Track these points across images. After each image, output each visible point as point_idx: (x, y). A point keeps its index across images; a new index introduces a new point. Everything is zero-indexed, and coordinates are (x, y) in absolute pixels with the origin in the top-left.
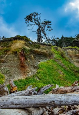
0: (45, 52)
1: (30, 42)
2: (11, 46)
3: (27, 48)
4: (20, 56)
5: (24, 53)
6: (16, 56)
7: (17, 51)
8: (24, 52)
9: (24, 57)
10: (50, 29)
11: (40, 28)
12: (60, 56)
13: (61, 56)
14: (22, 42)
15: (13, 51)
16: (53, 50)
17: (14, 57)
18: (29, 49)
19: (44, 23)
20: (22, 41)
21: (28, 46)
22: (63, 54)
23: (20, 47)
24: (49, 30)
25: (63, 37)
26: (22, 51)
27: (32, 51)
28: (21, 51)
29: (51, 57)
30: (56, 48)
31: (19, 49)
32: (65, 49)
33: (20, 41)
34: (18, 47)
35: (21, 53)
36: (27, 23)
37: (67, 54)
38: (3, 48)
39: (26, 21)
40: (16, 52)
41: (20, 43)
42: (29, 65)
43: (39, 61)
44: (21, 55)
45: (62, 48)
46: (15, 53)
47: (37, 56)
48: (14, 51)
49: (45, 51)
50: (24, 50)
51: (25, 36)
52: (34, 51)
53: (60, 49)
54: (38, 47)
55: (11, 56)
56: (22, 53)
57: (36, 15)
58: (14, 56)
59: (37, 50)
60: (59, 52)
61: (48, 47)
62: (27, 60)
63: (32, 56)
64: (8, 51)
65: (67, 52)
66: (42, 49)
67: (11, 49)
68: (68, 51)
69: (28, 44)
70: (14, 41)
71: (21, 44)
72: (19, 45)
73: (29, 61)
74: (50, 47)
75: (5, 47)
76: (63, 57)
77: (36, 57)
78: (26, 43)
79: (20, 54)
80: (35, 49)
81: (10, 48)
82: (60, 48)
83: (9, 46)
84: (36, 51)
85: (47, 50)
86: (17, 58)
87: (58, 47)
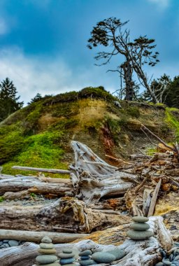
0: (154, 125)
1: (117, 102)
2: (76, 113)
3: (114, 117)
4: (102, 138)
5: (110, 130)
6: (94, 137)
7: (95, 125)
8: (111, 128)
9: (112, 138)
11: (131, 63)
14: (101, 104)
15: (85, 127)
16: (169, 119)
17: (89, 139)
19: (135, 45)
20: (100, 102)
21: (115, 113)
23: (99, 116)
24: (150, 64)
26: (105, 126)
27: (125, 125)
28: (103, 127)
29: (168, 138)
31: (100, 120)
33: (96, 102)
34: (92, 115)
35: (103, 130)
36: (91, 48)
38: (58, 119)
39: (89, 43)
40: (94, 128)
41: (95, 106)
43: (144, 148)
44: (105, 134)
46: (92, 130)
47: (136, 136)
48: (89, 125)
49: (152, 124)
50: (108, 123)
51: (102, 88)
52: (129, 123)
54: (136, 115)
55: (82, 137)
56: (107, 130)
57: (115, 25)
58: (88, 136)
59: (135, 120)
61: (158, 112)
62: (118, 146)
63: (127, 137)
64: (74, 126)
66: (145, 117)
67: (79, 120)
69: (114, 109)
70: (81, 102)
71: (99, 108)
72: (93, 111)
73: (122, 147)
74: (162, 111)
75: (63, 117)
77: (135, 138)
78: (110, 105)
79: (101, 132)
80: (131, 120)
81: (75, 118)
83: (72, 115)
84: (133, 124)
85: (156, 119)
86: (96, 142)
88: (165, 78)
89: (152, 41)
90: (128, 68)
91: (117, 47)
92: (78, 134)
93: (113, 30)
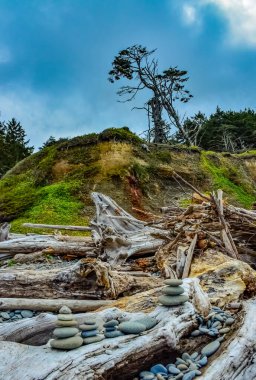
0: (187, 172)
1: (145, 145)
2: (97, 159)
3: (141, 163)
4: (128, 187)
5: (137, 178)
6: (118, 187)
7: (119, 172)
8: (138, 175)
9: (139, 187)
10: (187, 96)
11: (160, 99)
12: (226, 181)
13: (231, 180)
14: (126, 147)
15: (108, 175)
16: (205, 164)
17: (112, 189)
18: (146, 164)
19: (164, 77)
20: (125, 145)
21: (143, 158)
22: (235, 175)
23: (124, 162)
24: (181, 98)
25: (219, 113)
26: (131, 174)
27: (154, 172)
28: (129, 174)
29: (205, 186)
30: (214, 157)
31: (125, 167)
32: (239, 159)
33: (119, 145)
34: (117, 161)
35: (129, 178)
36: (112, 82)
37: (245, 174)
38: (76, 167)
39: (110, 76)
40: (118, 176)
41: (119, 150)
42: (153, 209)
43: (176, 199)
44: (132, 182)
45: (228, 156)
46: (116, 178)
47: (167, 185)
48: (112, 172)
49: (186, 170)
50: (135, 170)
51: (126, 129)
52: (159, 170)
53: (225, 159)
54: (167, 160)
55: (105, 187)
56: (133, 178)
57: (140, 55)
58: (112, 186)
59: (165, 166)
60: (223, 169)
61: (192, 156)
62: (147, 197)
63: (157, 186)
64: (95, 175)
65: (247, 169)
66: (177, 162)
67: (100, 167)
68: (247, 163)
69: (141, 153)
70: (103, 146)
71: (123, 152)
72: (117, 156)
73: (151, 198)
74: (197, 155)
75: (81, 164)
76: (236, 184)
77: (166, 187)
78: (136, 149)
79: (127, 180)
80: (162, 166)
81: (96, 165)
82: (225, 156)
83: (92, 161)
84: (163, 171)
85: (190, 164)
86: (122, 193)
87: (219, 154)
88: (200, 116)
89: (184, 73)
90: (157, 105)
91: (143, 80)
92: (99, 184)
93: (138, 60)
